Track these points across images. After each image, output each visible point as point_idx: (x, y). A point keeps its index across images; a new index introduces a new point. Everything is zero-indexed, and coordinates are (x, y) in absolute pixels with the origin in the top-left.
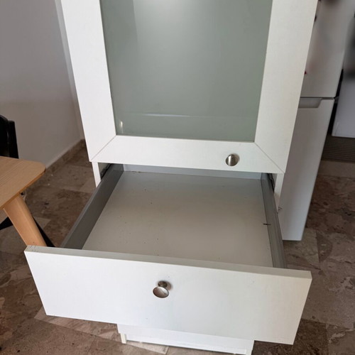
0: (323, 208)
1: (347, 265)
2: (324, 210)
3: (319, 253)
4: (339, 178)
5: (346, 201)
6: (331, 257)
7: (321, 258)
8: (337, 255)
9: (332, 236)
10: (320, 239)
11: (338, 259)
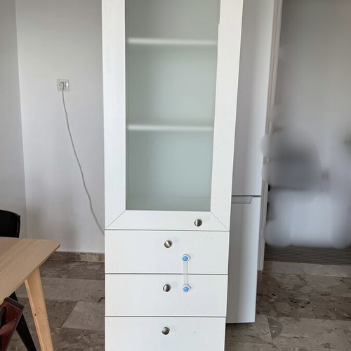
0: (272, 298)
1: (295, 340)
2: (273, 300)
3: (271, 332)
4: (283, 274)
5: (291, 292)
6: (281, 335)
7: (273, 336)
8: (287, 333)
9: (281, 319)
10: (271, 322)
11: (288, 336)
